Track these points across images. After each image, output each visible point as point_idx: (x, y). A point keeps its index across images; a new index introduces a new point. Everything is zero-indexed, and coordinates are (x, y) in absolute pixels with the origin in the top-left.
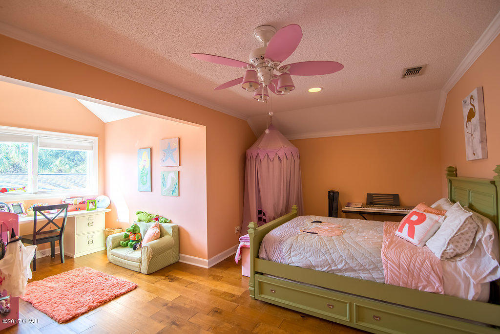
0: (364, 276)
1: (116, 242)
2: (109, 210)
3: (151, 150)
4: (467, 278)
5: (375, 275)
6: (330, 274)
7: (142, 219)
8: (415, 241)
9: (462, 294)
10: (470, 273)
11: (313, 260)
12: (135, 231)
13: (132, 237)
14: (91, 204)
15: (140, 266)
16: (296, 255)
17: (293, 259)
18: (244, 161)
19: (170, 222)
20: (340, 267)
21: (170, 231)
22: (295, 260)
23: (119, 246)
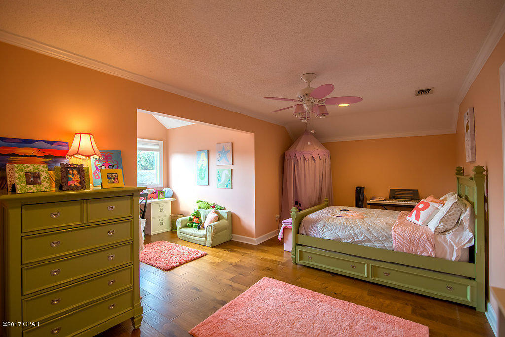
0: (377, 245)
1: (184, 224)
2: (173, 199)
3: (208, 151)
4: (452, 246)
5: (386, 245)
6: (353, 244)
7: (202, 206)
8: (419, 223)
9: (448, 257)
10: (454, 242)
11: (340, 235)
12: (197, 215)
13: (195, 220)
14: (161, 194)
15: (205, 241)
16: (328, 231)
17: (326, 234)
18: (283, 161)
19: (225, 209)
20: (360, 239)
21: (226, 216)
22: (327, 235)
23: (186, 226)
